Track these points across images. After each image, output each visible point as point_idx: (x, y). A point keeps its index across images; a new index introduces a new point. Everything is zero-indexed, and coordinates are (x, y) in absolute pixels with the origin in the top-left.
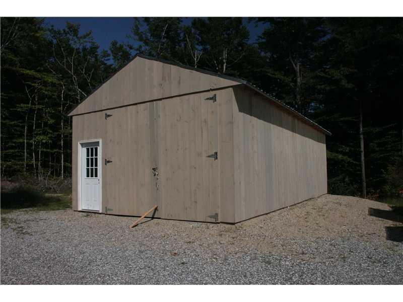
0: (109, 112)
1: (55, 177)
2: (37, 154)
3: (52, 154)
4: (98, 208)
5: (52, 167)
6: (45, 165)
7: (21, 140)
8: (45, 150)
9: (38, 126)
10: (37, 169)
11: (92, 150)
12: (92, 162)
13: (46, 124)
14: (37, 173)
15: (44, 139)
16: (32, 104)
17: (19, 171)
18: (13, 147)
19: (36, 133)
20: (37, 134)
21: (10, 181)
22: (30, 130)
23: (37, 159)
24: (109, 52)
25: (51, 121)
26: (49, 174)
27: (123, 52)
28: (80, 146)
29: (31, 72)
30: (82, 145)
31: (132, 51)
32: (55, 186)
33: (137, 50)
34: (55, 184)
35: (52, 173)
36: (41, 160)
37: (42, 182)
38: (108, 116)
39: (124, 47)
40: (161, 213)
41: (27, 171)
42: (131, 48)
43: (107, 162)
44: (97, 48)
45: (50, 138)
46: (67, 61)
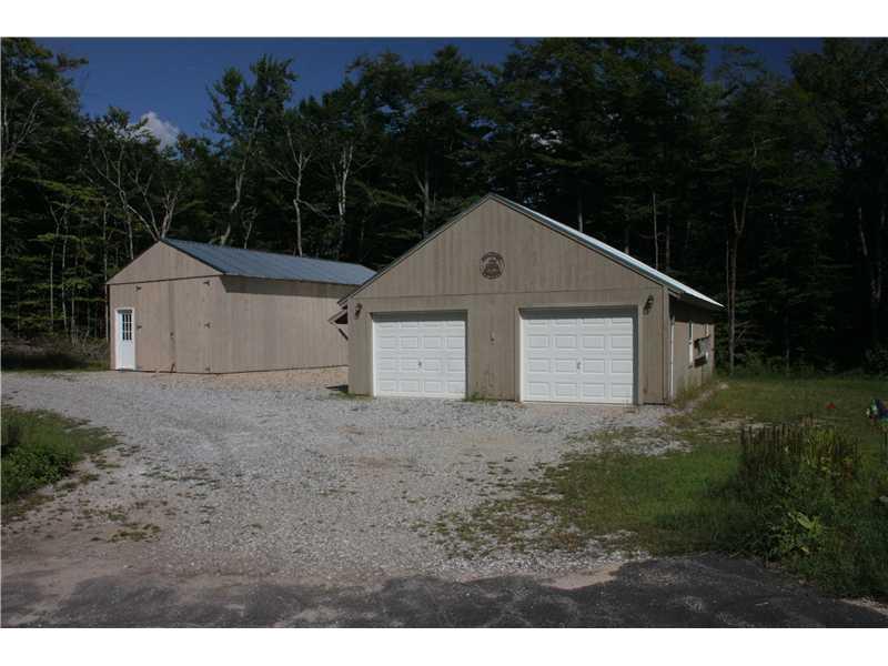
0: (139, 285)
1: (96, 339)
2: (68, 305)
3: (92, 305)
4: (132, 367)
5: (92, 324)
6: (81, 321)
7: (45, 286)
8: (81, 299)
9: (70, 263)
10: (69, 325)
11: (127, 316)
12: (127, 326)
13: (81, 261)
14: (69, 333)
15: (80, 283)
16: (60, 232)
17: (43, 330)
18: (33, 297)
19: (67, 273)
20: (67, 277)
21: (29, 345)
22: (58, 269)
23: (69, 314)
24: (175, 150)
25: (90, 257)
26: (87, 335)
27: (198, 149)
28: (116, 314)
29: (56, 186)
30: (119, 312)
31: (210, 147)
32: (97, 352)
33: (217, 146)
34: (96, 349)
35: (92, 333)
36: (75, 314)
37: (77, 345)
38: (139, 288)
39: (199, 142)
40: (177, 368)
41: (55, 330)
42: (208, 143)
43: (138, 327)
44: (158, 143)
45: (89, 281)
46: (111, 168)
